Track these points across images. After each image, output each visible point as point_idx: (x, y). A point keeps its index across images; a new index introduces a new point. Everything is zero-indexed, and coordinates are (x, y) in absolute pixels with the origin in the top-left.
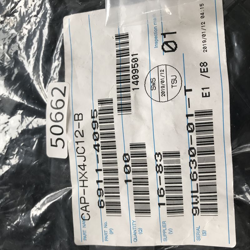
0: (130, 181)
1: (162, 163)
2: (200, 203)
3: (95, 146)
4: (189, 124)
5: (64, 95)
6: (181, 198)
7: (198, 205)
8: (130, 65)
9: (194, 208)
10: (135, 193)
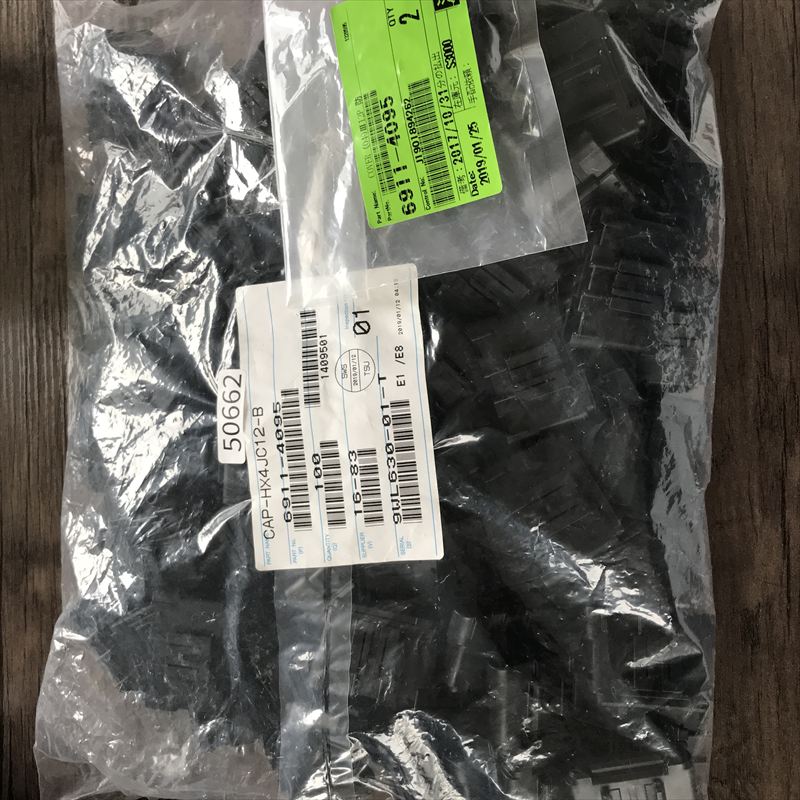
0: (322, 486)
1: (357, 463)
2: (402, 508)
3: (278, 446)
4: (385, 417)
5: (239, 385)
6: (379, 503)
7: (400, 511)
8: (318, 348)
9: (395, 514)
10: (328, 500)
